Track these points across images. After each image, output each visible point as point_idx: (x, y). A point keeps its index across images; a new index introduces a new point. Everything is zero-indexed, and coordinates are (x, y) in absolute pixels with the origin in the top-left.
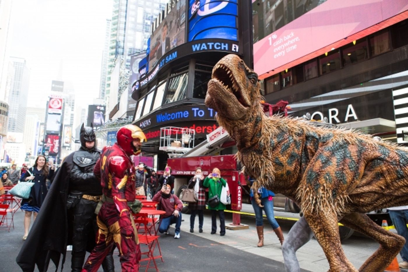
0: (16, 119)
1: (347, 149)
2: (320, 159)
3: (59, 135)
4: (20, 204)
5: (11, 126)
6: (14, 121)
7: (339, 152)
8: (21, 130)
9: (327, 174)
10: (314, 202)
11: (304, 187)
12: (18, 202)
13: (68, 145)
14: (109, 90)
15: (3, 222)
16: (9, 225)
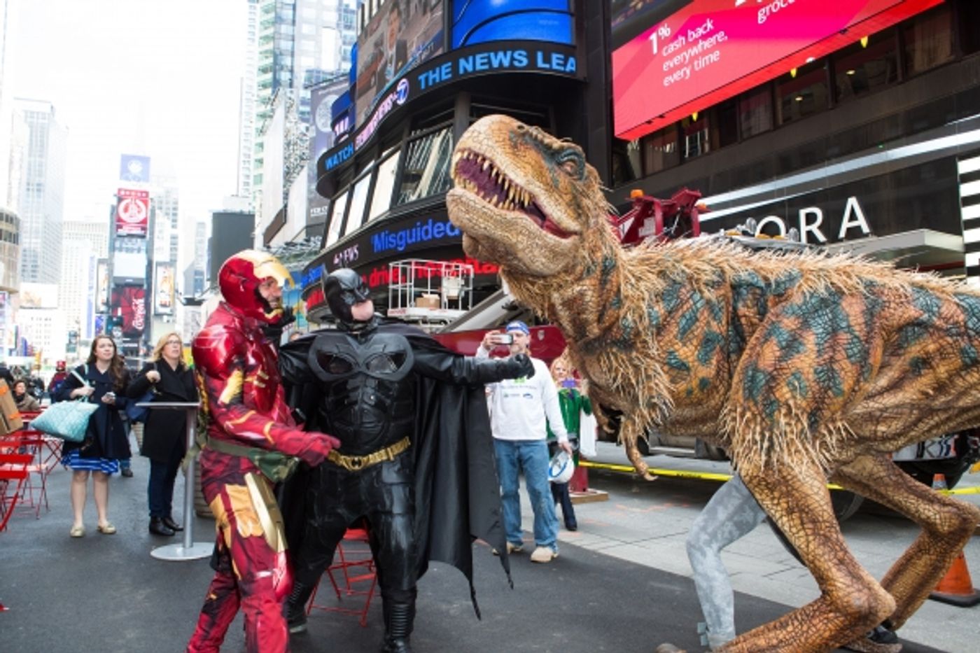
0: (39, 250)
1: (840, 307)
2: (773, 338)
3: (145, 287)
4: (59, 453)
5: (29, 268)
6: (36, 256)
7: (819, 316)
8: (52, 278)
9: (793, 374)
10: (766, 444)
11: (739, 410)
12: (54, 447)
13: (167, 310)
14: (261, 175)
15: (22, 497)
16: (36, 502)
